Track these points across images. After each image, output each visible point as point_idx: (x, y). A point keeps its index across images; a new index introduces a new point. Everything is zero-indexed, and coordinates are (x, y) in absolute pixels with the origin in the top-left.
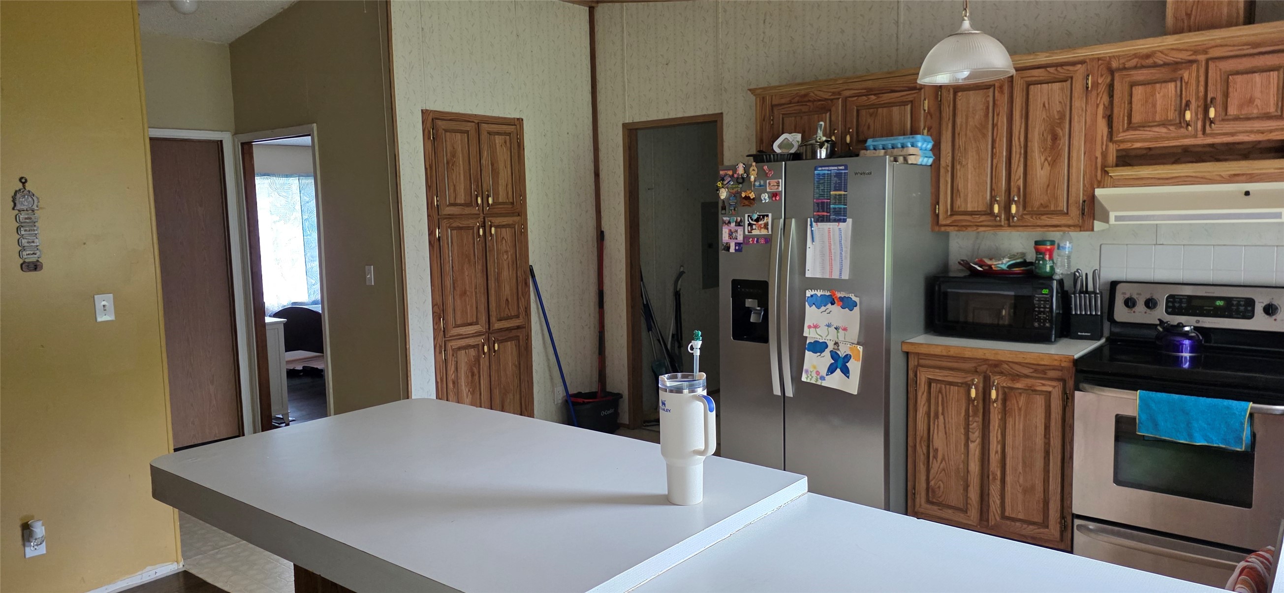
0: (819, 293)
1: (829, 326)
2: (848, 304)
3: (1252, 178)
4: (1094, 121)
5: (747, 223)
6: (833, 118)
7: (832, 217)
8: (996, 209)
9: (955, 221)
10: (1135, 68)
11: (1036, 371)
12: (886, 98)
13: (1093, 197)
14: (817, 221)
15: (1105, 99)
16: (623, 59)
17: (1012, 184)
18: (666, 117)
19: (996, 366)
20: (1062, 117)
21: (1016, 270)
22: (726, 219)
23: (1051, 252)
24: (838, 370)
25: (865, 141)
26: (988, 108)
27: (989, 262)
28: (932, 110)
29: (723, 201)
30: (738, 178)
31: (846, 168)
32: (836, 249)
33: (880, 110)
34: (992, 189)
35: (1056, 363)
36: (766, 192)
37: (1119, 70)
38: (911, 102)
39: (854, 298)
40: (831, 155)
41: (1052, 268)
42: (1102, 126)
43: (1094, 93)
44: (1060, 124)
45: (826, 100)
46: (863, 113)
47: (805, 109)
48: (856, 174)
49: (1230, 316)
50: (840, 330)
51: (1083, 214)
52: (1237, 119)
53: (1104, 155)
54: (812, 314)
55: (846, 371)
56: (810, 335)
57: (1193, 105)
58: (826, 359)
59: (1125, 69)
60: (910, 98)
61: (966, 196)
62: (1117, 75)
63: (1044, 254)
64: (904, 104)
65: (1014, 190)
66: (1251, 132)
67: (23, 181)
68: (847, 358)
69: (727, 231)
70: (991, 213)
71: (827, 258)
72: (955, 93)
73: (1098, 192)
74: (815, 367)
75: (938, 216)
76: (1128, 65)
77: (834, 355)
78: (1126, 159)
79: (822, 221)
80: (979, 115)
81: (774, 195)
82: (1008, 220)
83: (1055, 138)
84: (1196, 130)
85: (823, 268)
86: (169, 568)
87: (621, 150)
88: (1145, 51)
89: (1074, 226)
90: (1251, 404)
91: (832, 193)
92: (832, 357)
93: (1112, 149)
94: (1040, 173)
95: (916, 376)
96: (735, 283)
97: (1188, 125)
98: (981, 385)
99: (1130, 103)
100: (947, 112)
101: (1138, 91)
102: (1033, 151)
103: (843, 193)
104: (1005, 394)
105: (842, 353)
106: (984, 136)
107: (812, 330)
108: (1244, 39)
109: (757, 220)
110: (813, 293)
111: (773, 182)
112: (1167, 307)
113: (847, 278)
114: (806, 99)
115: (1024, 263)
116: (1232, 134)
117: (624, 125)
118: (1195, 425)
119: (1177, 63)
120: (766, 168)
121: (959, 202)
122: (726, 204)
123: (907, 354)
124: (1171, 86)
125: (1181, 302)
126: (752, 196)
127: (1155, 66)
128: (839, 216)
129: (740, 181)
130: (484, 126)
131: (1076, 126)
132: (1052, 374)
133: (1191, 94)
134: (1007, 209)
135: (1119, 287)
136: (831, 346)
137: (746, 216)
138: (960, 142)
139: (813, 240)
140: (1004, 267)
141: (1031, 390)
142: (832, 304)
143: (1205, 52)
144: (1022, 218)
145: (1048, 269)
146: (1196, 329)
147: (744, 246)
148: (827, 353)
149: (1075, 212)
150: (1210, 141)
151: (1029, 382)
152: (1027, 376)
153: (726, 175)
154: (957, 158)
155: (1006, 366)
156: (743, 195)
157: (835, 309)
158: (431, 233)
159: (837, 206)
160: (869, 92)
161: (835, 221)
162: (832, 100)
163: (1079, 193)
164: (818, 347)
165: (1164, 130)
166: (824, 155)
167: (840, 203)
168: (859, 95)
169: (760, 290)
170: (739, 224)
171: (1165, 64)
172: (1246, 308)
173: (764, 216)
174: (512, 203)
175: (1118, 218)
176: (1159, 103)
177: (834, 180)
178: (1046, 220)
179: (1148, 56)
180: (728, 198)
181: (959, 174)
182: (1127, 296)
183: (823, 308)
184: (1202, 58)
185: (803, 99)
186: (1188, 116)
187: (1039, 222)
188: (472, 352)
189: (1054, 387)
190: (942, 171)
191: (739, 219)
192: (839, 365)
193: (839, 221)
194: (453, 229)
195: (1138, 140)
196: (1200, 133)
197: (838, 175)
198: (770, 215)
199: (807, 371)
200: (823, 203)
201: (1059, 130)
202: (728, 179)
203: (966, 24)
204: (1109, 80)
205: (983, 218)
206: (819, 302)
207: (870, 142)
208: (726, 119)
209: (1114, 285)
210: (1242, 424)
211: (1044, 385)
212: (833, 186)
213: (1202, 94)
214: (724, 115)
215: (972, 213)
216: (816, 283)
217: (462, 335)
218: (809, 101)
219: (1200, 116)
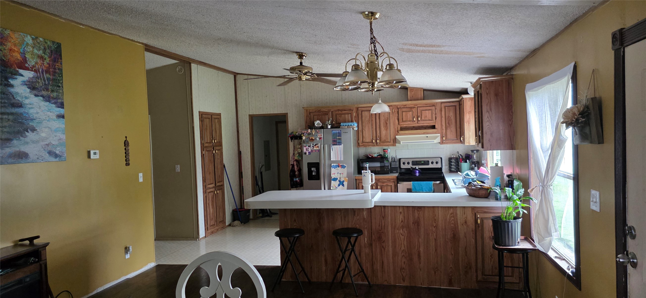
0: (335, 165)
1: (338, 173)
2: (343, 167)
3: (428, 133)
4: (395, 120)
5: (312, 146)
6: (329, 117)
7: (338, 144)
8: (374, 141)
9: (363, 145)
10: (403, 108)
11: (388, 180)
12: (344, 112)
13: (396, 138)
14: (333, 145)
15: (397, 115)
16: (249, 94)
17: (377, 135)
18: (266, 113)
19: (378, 180)
20: (388, 119)
21: (379, 157)
22: (305, 145)
23: (387, 151)
24: (341, 185)
25: (340, 123)
26: (370, 116)
27: (372, 155)
28: (356, 116)
29: (304, 140)
30: (308, 133)
31: (341, 131)
32: (339, 152)
33: (342, 115)
34: (372, 136)
35: (393, 178)
36: (318, 137)
37: (399, 108)
38: (351, 113)
39: (345, 165)
40: (332, 128)
41: (387, 155)
42: (397, 121)
43: (394, 113)
44: (387, 120)
45: (326, 112)
46: (337, 116)
47: (320, 114)
48: (344, 132)
49: (425, 165)
50: (341, 174)
51: (394, 142)
52: (424, 120)
53: (398, 128)
54: (333, 170)
55: (343, 185)
56: (333, 176)
57: (415, 117)
58: (337, 182)
59: (401, 108)
60: (350, 112)
61: (366, 138)
62: (399, 109)
63: (385, 152)
64: (349, 114)
65: (378, 137)
66: (427, 123)
67: (126, 137)
68: (343, 181)
69: (305, 149)
70: (372, 142)
71: (337, 155)
72: (362, 112)
73: (397, 137)
74: (334, 185)
75: (359, 143)
76: (401, 107)
77: (340, 181)
78: (402, 129)
79: (335, 145)
80: (368, 117)
81: (320, 138)
82: (376, 144)
83: (386, 124)
84: (416, 122)
85: (336, 158)
86: (152, 265)
87: (248, 123)
88: (405, 104)
89: (392, 145)
90: (433, 182)
91: (337, 137)
92: (339, 182)
93: (399, 127)
94: (384, 132)
95: (359, 185)
96: (308, 164)
97: (414, 121)
98: (375, 186)
99: (402, 116)
100: (360, 116)
101: (404, 113)
102: (381, 127)
103: (340, 137)
104: (381, 187)
105: (342, 180)
106: (370, 123)
107: (333, 175)
108: (423, 103)
109: (315, 145)
110: (333, 164)
111: (320, 135)
112: (412, 164)
113: (343, 160)
114: (320, 111)
115: (380, 155)
116: (423, 124)
117: (249, 115)
118: (423, 188)
119: (411, 107)
120: (317, 131)
121: (364, 140)
122: (305, 141)
123: (356, 179)
124: (411, 112)
125: (415, 162)
126: (313, 138)
127: (407, 108)
128: (340, 144)
129: (309, 134)
130: (213, 116)
131: (391, 121)
132: (392, 181)
133: (415, 115)
134: (376, 141)
135: (401, 160)
136: (339, 179)
137: (312, 144)
138: (364, 124)
139: (332, 150)
140: (376, 156)
141: (387, 185)
142: (339, 167)
143: (417, 105)
144: (380, 143)
145: (387, 156)
146: (419, 168)
147: (311, 153)
148: (338, 181)
149: (392, 142)
150: (419, 125)
151: (387, 183)
152: (386, 182)
153: (304, 132)
154: (363, 128)
155: (381, 180)
156: (311, 138)
157: (340, 168)
158: (202, 153)
159: (339, 141)
160: (339, 110)
161: (338, 145)
162: (328, 112)
163: (392, 137)
164: (335, 179)
165: (410, 122)
166: (330, 127)
167: (339, 140)
168: (336, 111)
169: (317, 165)
170: (309, 146)
171: (409, 108)
172: (427, 163)
173: (317, 144)
174: (220, 142)
175: (402, 143)
176: (408, 116)
177: (338, 134)
178: (385, 144)
179: (405, 105)
180: (305, 139)
181: (364, 132)
182: (403, 162)
183: (336, 169)
184: (416, 106)
185: (319, 111)
186: (415, 119)
187: (384, 144)
188: (212, 193)
189: (392, 184)
190: (360, 132)
191: (309, 145)
192: (341, 184)
193: (339, 145)
194: (207, 151)
195: (404, 125)
196: (417, 123)
197: (339, 133)
198: (319, 144)
199: (332, 186)
200: (335, 140)
201: (387, 122)
202: (305, 134)
203: (380, 101)
204: (397, 110)
205: (370, 144)
206: (335, 167)
207: (342, 124)
208: (289, 115)
209: (400, 159)
210: (432, 186)
211: (390, 184)
212: (337, 136)
213: (417, 115)
214: (288, 114)
215: (367, 143)
216: (334, 162)
217: (209, 187)
218: (321, 112)
219: (417, 119)
